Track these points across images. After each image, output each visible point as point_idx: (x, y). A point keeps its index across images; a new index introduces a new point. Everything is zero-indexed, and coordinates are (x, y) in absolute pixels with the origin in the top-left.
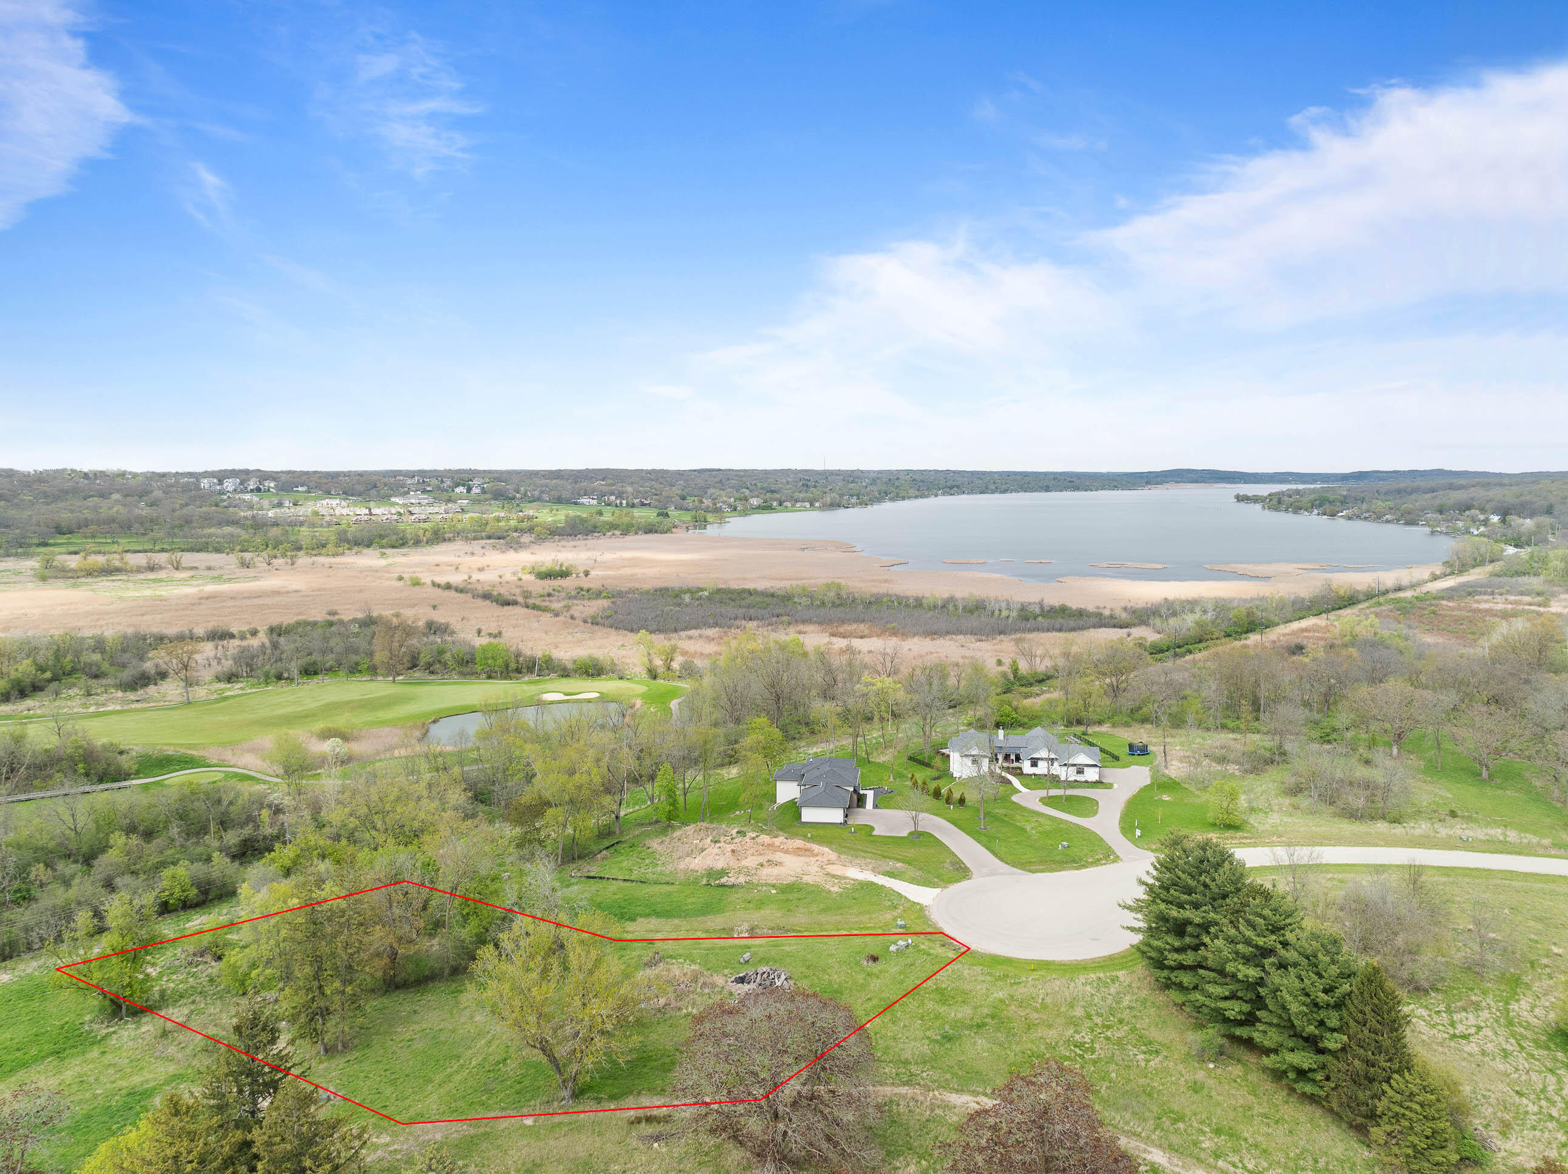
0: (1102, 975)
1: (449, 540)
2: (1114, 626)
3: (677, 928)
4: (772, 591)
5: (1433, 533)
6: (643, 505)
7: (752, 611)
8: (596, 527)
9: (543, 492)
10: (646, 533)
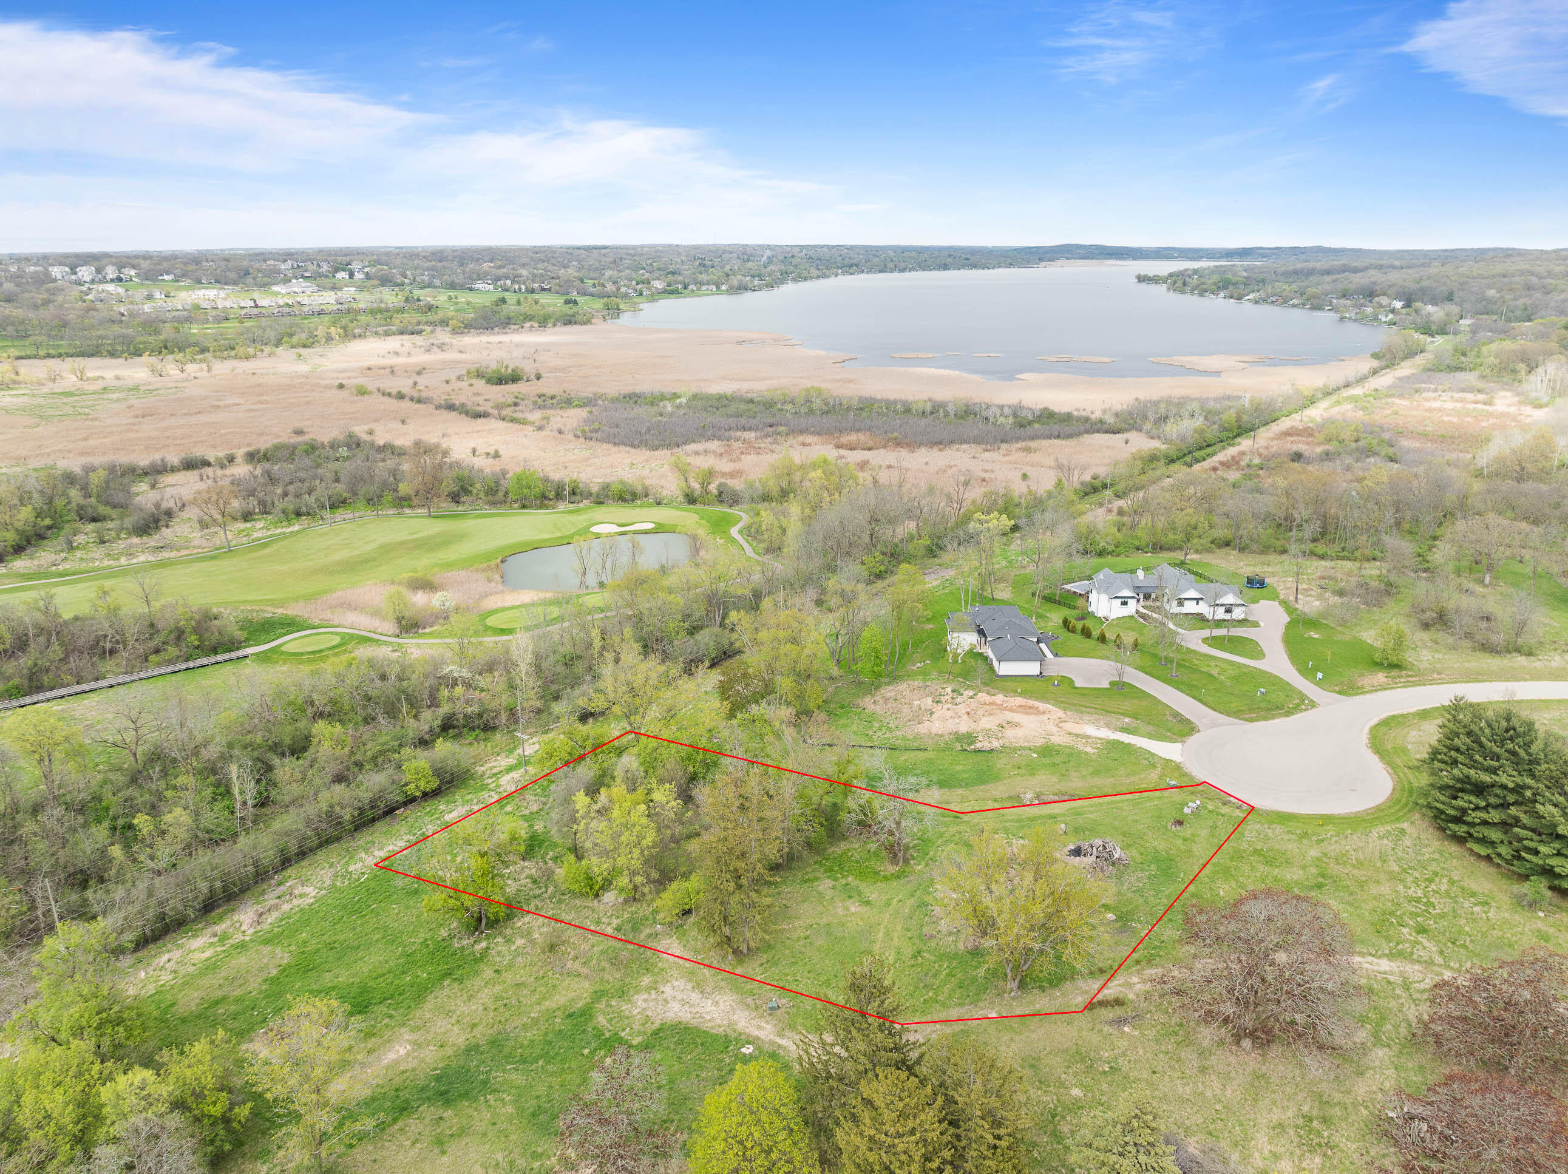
0: (1389, 828)
1: (360, 336)
2: (1107, 432)
3: (964, 800)
4: (750, 396)
5: (1342, 319)
6: (543, 290)
7: (743, 421)
8: (509, 318)
9: (433, 277)
10: (565, 324)
